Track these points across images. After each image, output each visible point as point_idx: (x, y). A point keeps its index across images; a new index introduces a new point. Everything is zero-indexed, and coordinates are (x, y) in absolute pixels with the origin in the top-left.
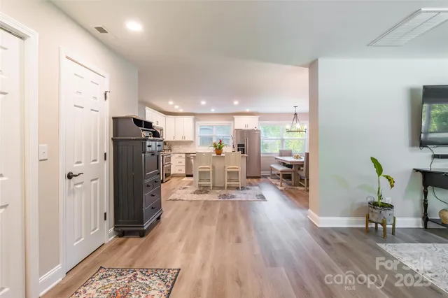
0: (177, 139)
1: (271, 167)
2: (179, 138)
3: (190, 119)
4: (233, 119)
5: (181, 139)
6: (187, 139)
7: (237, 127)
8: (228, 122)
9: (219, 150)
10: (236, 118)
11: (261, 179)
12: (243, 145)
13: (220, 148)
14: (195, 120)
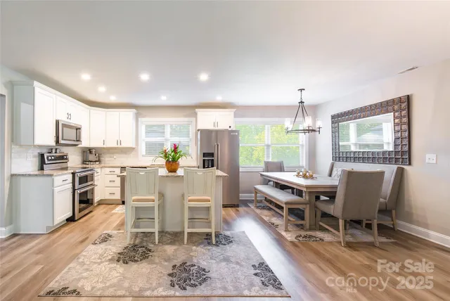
0: (108, 145)
1: (255, 189)
2: (111, 144)
3: (129, 114)
4: (195, 115)
5: (114, 145)
6: (124, 145)
7: (202, 126)
8: (186, 119)
9: (172, 164)
10: (200, 112)
11: (241, 209)
12: (212, 155)
13: (175, 161)
14: (137, 116)
